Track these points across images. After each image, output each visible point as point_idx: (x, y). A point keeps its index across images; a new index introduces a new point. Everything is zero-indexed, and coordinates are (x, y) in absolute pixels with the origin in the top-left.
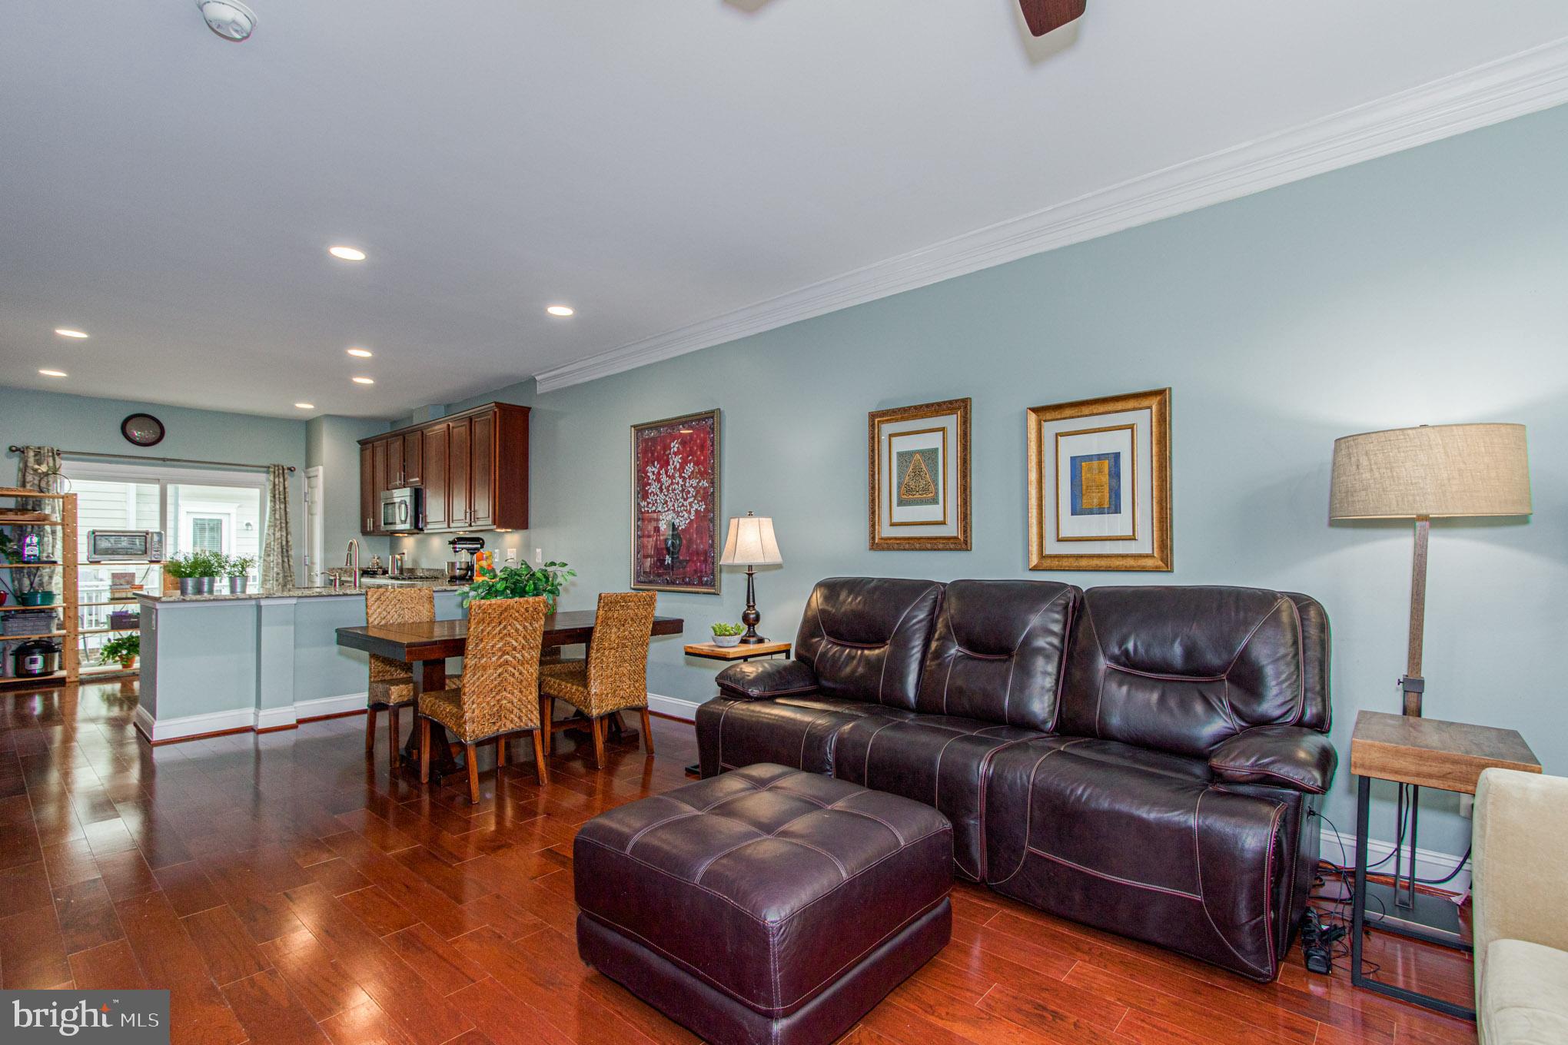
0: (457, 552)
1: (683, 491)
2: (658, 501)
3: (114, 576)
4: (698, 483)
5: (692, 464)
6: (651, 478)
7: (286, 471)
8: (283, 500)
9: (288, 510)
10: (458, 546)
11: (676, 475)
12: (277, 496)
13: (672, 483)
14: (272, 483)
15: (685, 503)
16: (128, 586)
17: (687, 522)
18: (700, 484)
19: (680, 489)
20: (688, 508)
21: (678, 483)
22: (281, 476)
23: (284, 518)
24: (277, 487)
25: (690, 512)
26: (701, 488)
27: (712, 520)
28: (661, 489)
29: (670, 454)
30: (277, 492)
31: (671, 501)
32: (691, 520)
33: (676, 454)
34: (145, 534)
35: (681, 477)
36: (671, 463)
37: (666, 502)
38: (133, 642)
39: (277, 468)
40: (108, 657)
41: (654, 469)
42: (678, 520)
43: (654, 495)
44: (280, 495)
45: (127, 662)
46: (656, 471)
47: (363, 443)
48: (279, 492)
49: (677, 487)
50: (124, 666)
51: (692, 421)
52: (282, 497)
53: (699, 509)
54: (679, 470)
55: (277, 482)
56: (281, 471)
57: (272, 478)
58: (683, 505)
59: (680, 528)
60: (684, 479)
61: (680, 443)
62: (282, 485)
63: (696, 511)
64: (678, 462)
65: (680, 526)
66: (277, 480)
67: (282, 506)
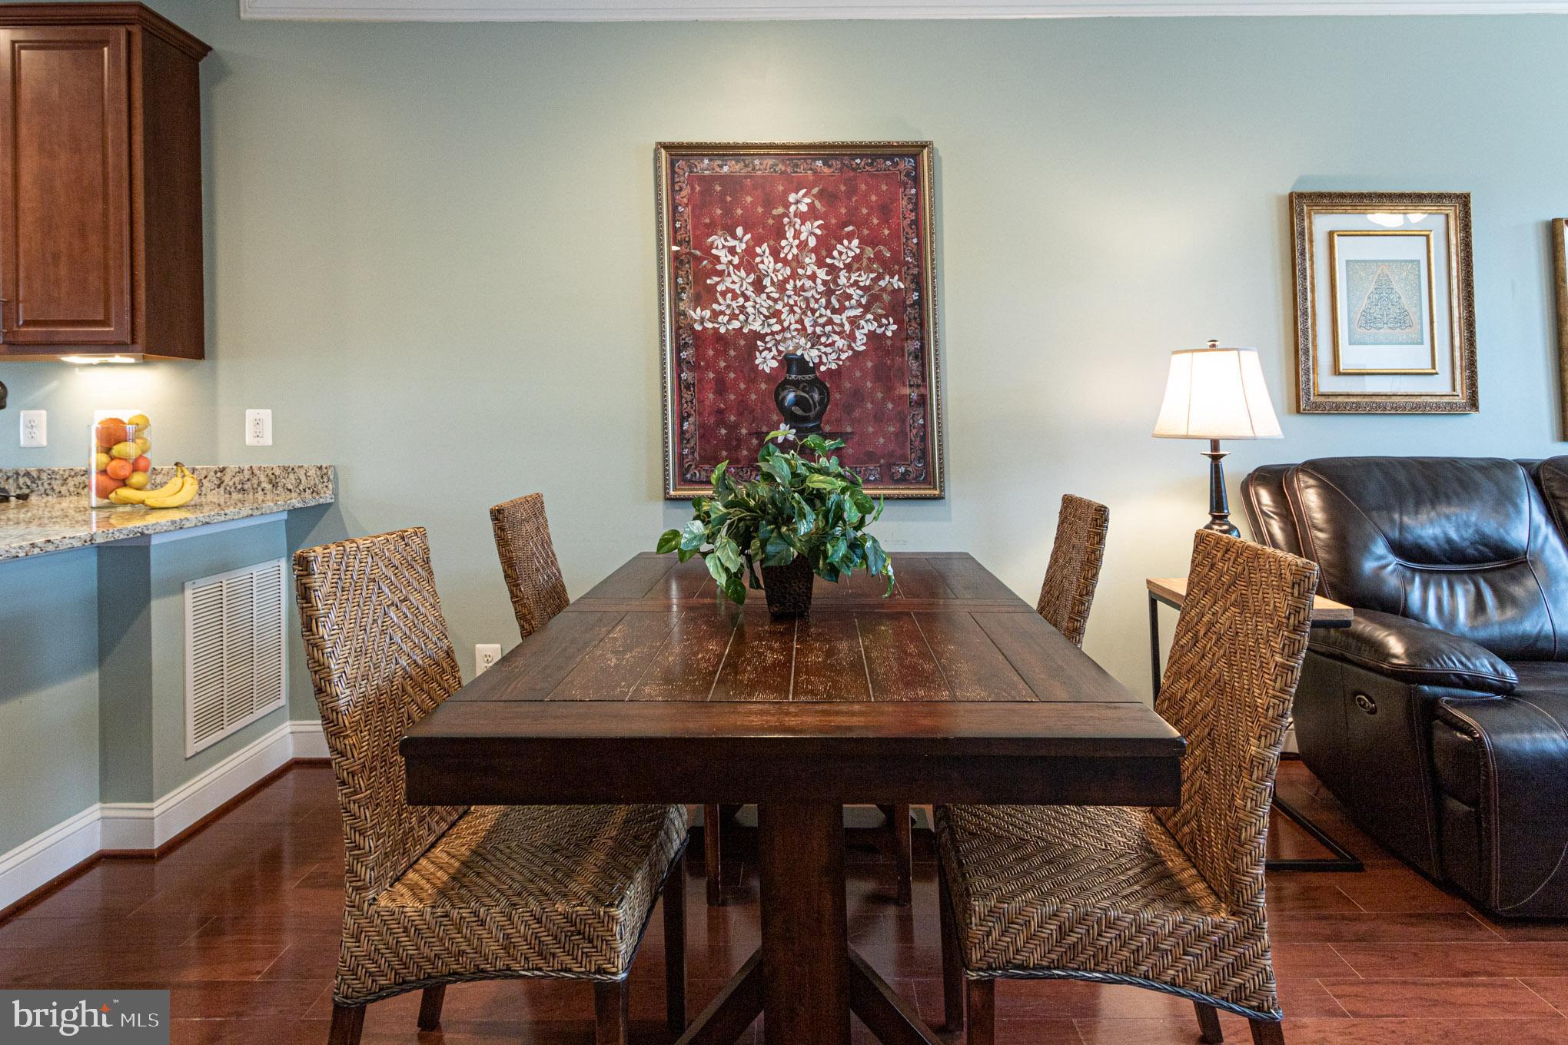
1: (829, 293)
2: (750, 310)
4: (875, 280)
5: (856, 242)
6: (724, 260)
11: (807, 260)
13: (794, 276)
15: (836, 318)
17: (844, 356)
18: (882, 283)
19: (821, 288)
20: (847, 327)
21: (813, 277)
25: (852, 337)
26: (884, 289)
27: (921, 355)
28: (759, 286)
29: (786, 215)
31: (792, 311)
32: (856, 354)
33: (803, 218)
35: (820, 263)
36: (790, 234)
37: (777, 314)
41: (732, 243)
42: (814, 353)
43: (735, 297)
46: (740, 247)
49: (809, 283)
51: (853, 157)
53: (879, 331)
54: (815, 250)
58: (830, 322)
59: (823, 368)
60: (833, 270)
61: (820, 196)
63: (871, 335)
64: (812, 233)
65: (821, 363)
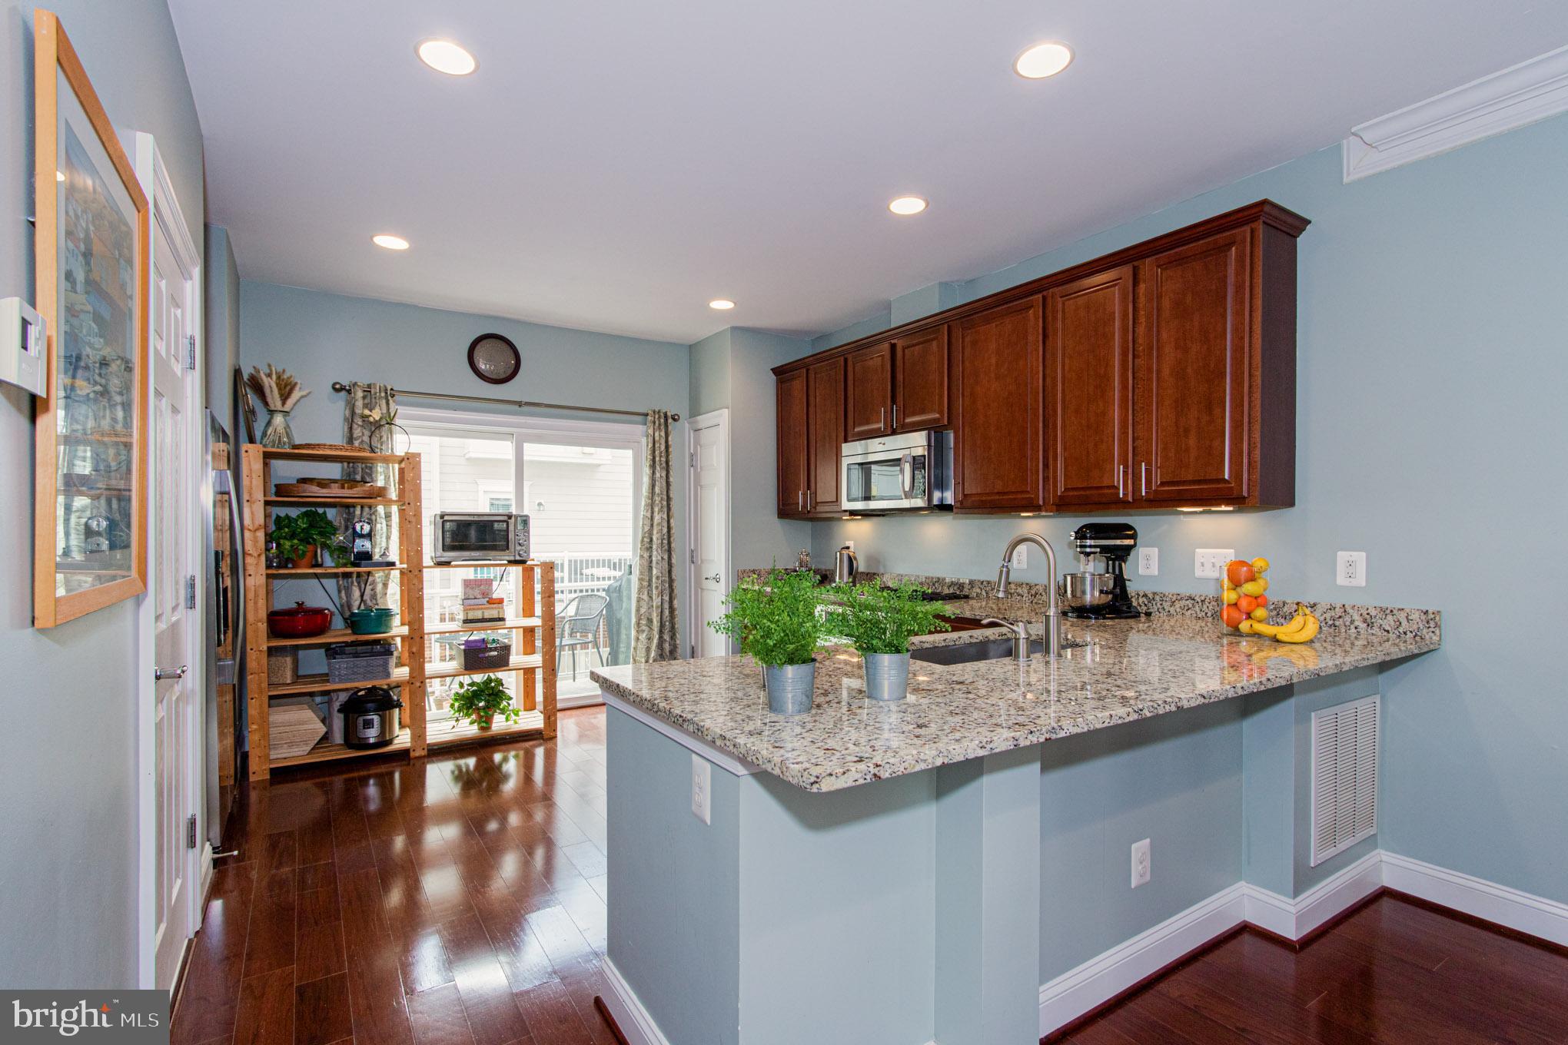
0: (1088, 554)
3: (468, 584)
7: (670, 420)
8: (664, 465)
9: (671, 479)
10: (1089, 542)
12: (657, 459)
14: (650, 440)
16: (485, 601)
22: (662, 427)
23: (665, 493)
24: (657, 445)
30: (657, 453)
34: (506, 518)
38: (493, 688)
39: (657, 416)
40: (459, 710)
44: (661, 457)
45: (485, 721)
47: (782, 373)
48: (661, 453)
50: (482, 729)
52: (663, 459)
55: (657, 438)
56: (662, 420)
57: (651, 431)
62: (663, 441)
66: (657, 434)
67: (664, 474)
